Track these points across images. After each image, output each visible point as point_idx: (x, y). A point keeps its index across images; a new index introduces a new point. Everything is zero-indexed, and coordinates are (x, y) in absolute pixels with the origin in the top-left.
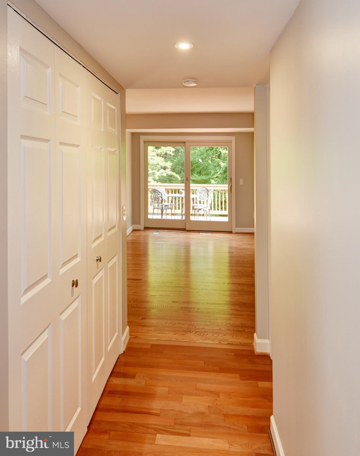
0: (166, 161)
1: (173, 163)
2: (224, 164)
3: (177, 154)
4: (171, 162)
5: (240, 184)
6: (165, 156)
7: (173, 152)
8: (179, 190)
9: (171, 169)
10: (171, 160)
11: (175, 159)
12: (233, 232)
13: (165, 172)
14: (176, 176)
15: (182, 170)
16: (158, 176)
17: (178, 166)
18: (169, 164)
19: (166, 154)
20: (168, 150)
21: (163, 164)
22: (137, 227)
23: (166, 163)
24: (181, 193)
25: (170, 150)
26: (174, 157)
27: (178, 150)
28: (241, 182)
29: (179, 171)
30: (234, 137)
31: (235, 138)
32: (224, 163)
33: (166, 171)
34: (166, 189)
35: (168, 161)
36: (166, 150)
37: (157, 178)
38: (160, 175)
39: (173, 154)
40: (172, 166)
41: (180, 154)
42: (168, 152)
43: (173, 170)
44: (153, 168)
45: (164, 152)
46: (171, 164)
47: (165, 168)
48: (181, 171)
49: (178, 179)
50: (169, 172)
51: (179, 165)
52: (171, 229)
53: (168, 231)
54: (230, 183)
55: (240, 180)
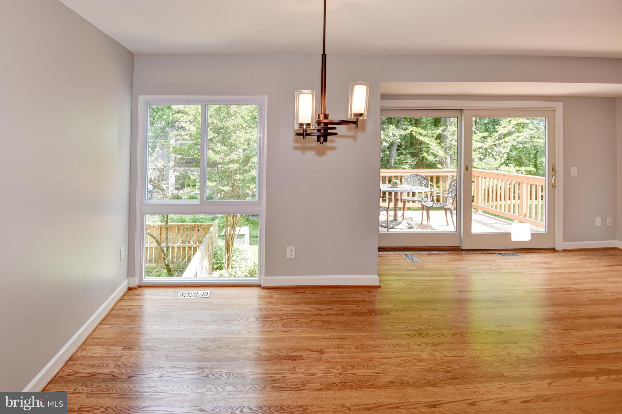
5: (573, 175)
8: (390, 177)
12: (557, 249)
28: (574, 171)
31: (562, 104)
52: (430, 249)
53: (429, 254)
54: (552, 173)
55: (573, 168)
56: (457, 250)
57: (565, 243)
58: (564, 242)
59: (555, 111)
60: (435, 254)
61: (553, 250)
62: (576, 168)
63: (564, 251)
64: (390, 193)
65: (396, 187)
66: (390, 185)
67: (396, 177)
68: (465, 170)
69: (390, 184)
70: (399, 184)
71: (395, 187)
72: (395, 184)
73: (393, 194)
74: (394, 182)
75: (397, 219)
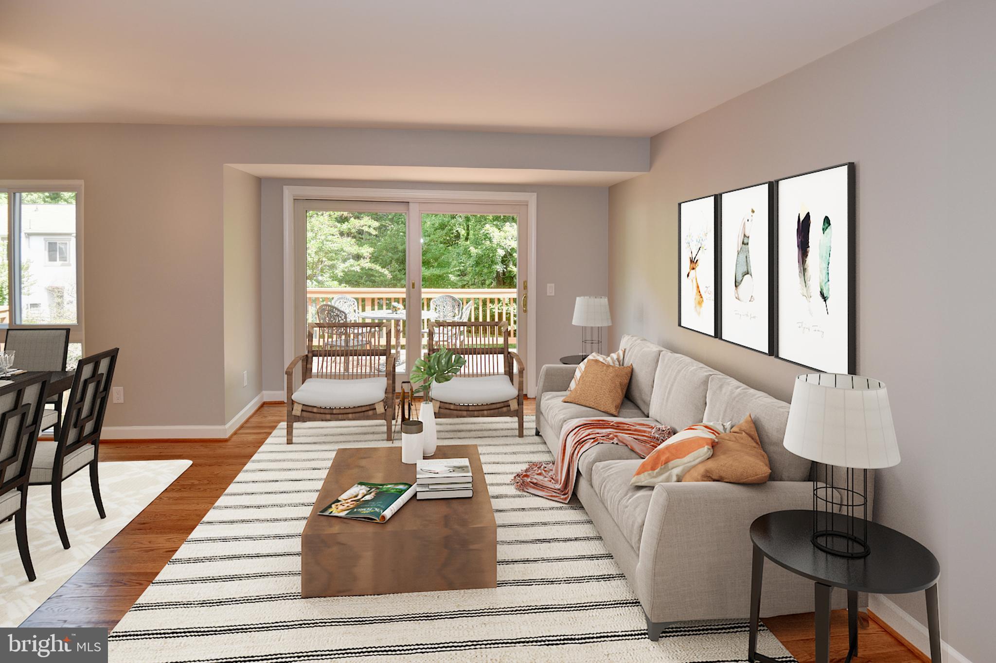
0: (361, 245)
1: (375, 248)
2: (477, 250)
3: (383, 234)
4: (371, 247)
5: (548, 294)
6: (359, 236)
7: (374, 229)
8: (389, 299)
9: (370, 258)
10: (372, 243)
11: (379, 241)
12: (529, 396)
13: (359, 265)
14: (382, 271)
15: (392, 259)
16: (343, 271)
17: (384, 252)
18: (366, 250)
19: (360, 232)
20: (366, 225)
21: (355, 249)
22: (272, 395)
23: (361, 248)
24: (395, 309)
25: (368, 224)
26: (377, 238)
27: (385, 226)
28: (551, 289)
29: (388, 261)
32: (476, 248)
33: (359, 262)
34: (357, 299)
35: (364, 245)
36: (359, 224)
37: (340, 274)
38: (346, 270)
39: (374, 232)
40: (372, 254)
41: (389, 232)
42: (366, 229)
43: (375, 259)
44: (332, 257)
45: (355, 228)
46: (371, 250)
47: (358, 257)
48: (391, 261)
49: (386, 276)
50: (366, 264)
51: (387, 251)
54: (524, 292)
55: (549, 285)
58: (536, 385)
59: (527, 205)
61: (525, 397)
62: (554, 285)
65: (396, 313)
66: (390, 311)
67: (397, 300)
68: (411, 287)
69: (389, 309)
70: (399, 309)
71: (394, 313)
73: (394, 322)
74: (394, 307)
75: (399, 359)
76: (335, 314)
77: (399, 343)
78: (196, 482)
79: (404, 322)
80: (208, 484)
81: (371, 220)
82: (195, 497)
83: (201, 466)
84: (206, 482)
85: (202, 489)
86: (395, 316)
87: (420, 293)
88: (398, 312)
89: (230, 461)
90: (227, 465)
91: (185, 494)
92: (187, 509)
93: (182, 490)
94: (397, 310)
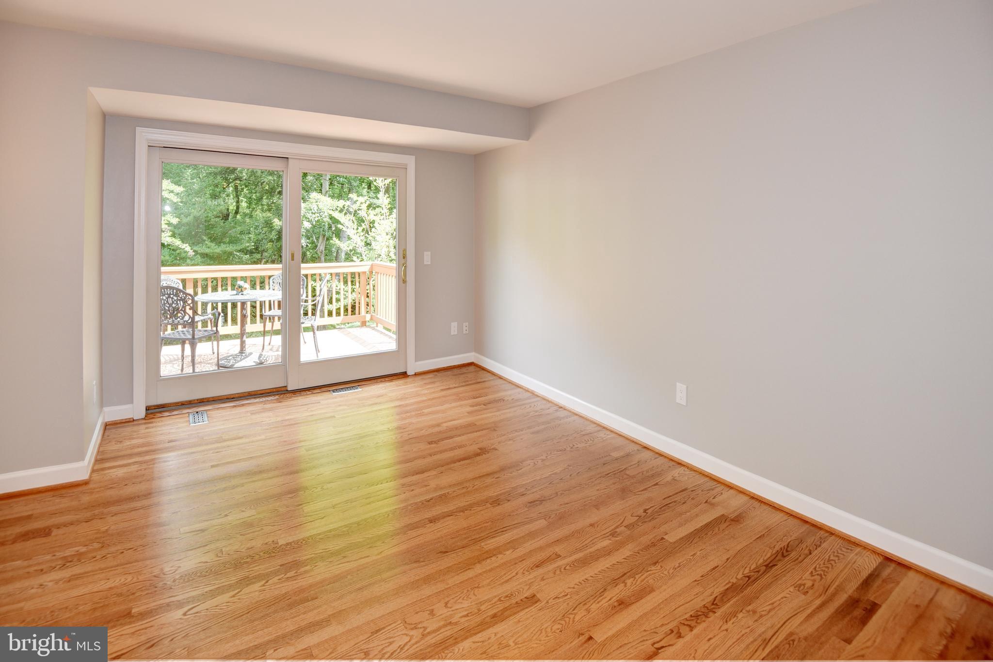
5: (425, 263)
8: (234, 279)
12: (409, 373)
22: (117, 412)
28: (427, 258)
30: (413, 158)
52: (241, 397)
53: (235, 406)
54: (403, 261)
55: (426, 253)
56: (282, 392)
57: (417, 363)
58: (416, 361)
59: (406, 168)
60: (243, 405)
61: (404, 375)
62: (429, 253)
63: (416, 374)
64: (234, 305)
65: (242, 294)
66: (235, 292)
67: (244, 279)
68: (291, 259)
69: (234, 290)
70: (246, 289)
71: (240, 294)
72: (240, 289)
73: (239, 305)
74: (240, 287)
75: (245, 350)
76: (179, 298)
77: (245, 330)
78: (83, 549)
79: (279, 302)
80: (102, 547)
81: (171, 184)
82: (97, 571)
83: (72, 524)
84: (96, 545)
85: (98, 557)
86: (240, 297)
87: (299, 268)
88: (245, 293)
89: (114, 509)
90: (112, 516)
91: (77, 570)
92: (95, 590)
93: (68, 564)
94: (243, 290)
